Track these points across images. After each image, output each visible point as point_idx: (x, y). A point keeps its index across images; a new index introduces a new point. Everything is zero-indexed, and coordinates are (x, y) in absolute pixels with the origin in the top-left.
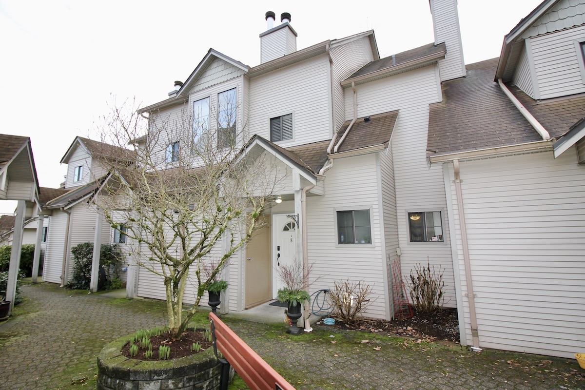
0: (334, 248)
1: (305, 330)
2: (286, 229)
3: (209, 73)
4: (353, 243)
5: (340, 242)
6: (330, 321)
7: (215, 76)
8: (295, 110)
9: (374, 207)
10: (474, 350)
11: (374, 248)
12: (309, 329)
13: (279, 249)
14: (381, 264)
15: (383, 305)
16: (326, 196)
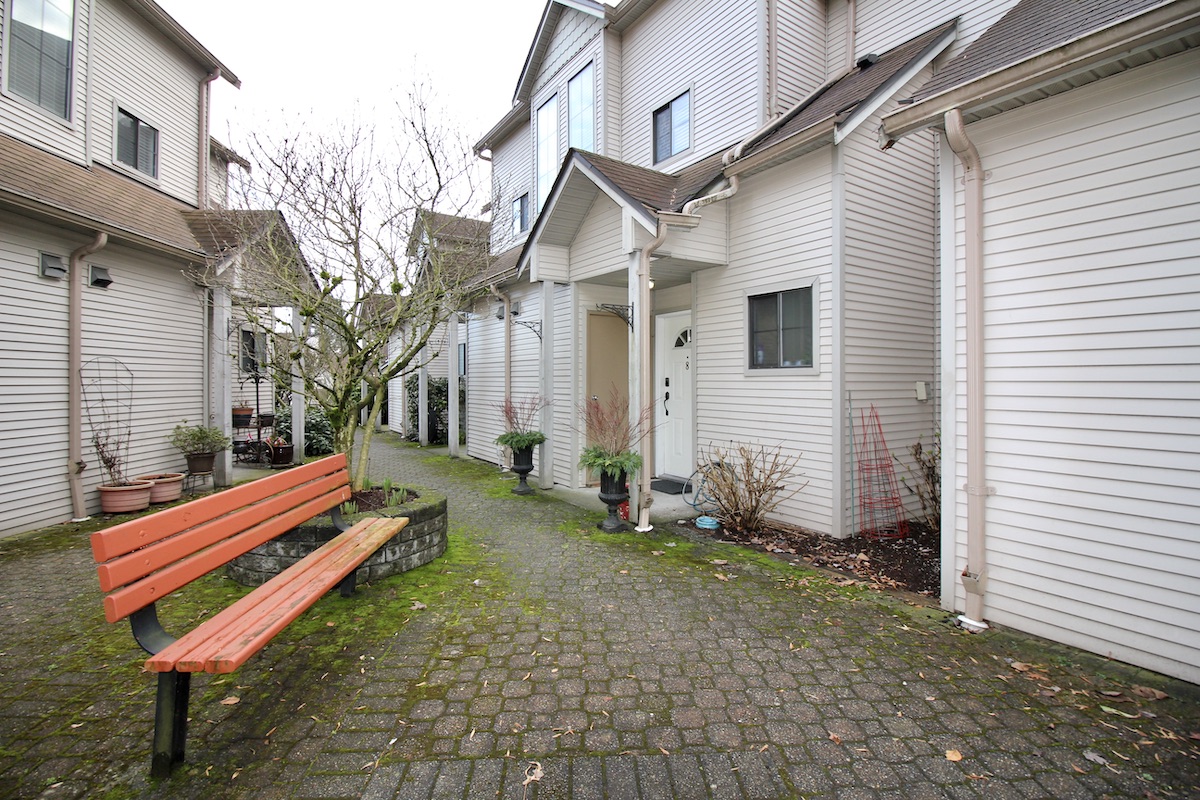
0: (741, 378)
1: (636, 528)
2: (679, 343)
3: (557, 42)
4: (776, 366)
5: (754, 364)
6: (707, 523)
7: (565, 46)
8: (695, 80)
9: (823, 279)
10: (962, 625)
11: (818, 375)
12: (644, 527)
13: (667, 384)
14: (829, 413)
15: (829, 503)
16: (732, 265)
